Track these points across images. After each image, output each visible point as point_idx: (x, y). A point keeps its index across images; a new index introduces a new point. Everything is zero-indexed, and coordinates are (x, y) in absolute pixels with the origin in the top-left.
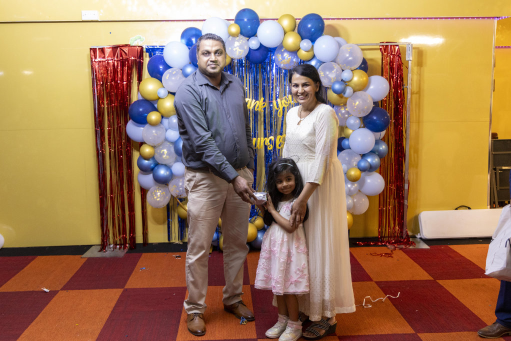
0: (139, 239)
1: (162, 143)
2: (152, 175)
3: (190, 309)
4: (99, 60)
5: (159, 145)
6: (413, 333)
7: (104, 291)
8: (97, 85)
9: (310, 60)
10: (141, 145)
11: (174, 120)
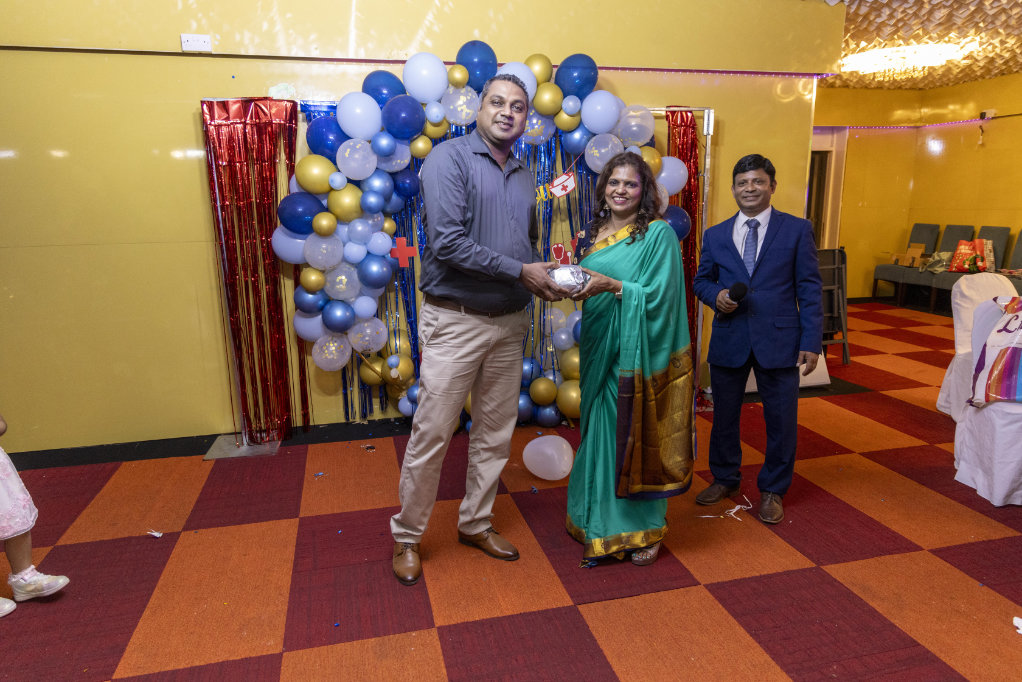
0: (298, 421)
1: (339, 264)
2: (320, 317)
3: (400, 535)
4: (220, 122)
5: (334, 269)
6: (814, 565)
7: (264, 526)
8: (218, 166)
9: (571, 131)
10: (297, 270)
11: (359, 227)
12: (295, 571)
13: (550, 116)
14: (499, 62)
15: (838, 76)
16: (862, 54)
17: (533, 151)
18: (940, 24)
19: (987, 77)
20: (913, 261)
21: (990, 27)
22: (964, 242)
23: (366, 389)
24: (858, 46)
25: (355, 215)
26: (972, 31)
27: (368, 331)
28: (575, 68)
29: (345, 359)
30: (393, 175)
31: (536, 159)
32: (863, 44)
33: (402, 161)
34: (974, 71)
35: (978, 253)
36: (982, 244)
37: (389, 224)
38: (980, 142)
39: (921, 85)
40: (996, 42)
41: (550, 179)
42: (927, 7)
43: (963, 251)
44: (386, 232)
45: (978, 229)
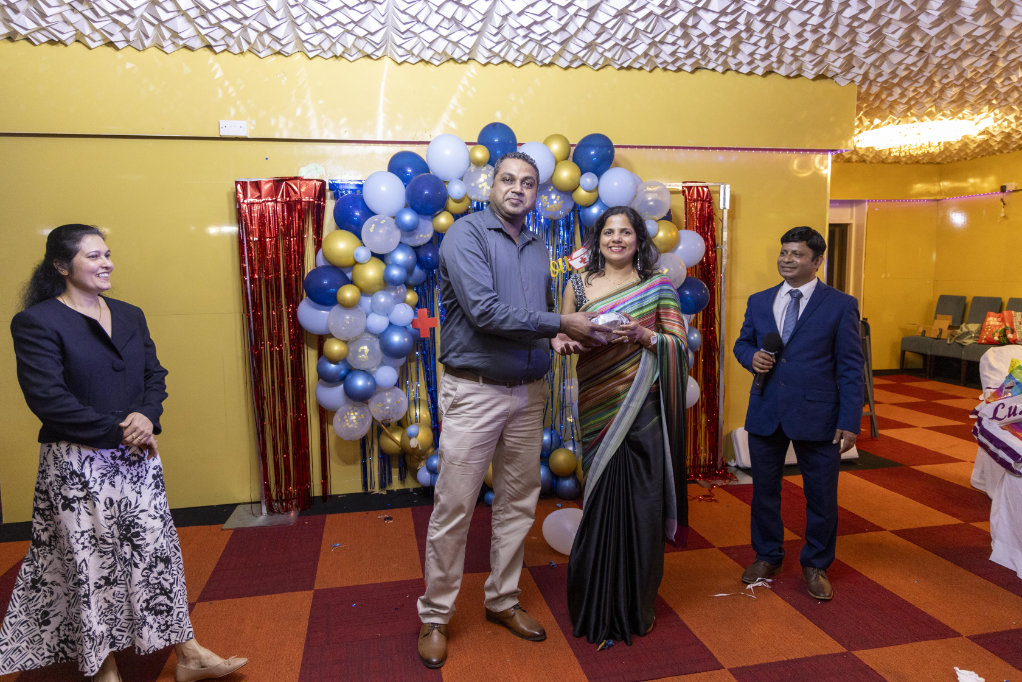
0: (317, 490)
1: (361, 335)
2: (342, 386)
3: (427, 615)
4: (252, 200)
5: (356, 339)
6: (845, 650)
7: (278, 597)
8: (248, 241)
9: (590, 206)
10: (321, 340)
11: (382, 299)
12: (308, 645)
13: (568, 192)
14: (518, 141)
15: (855, 151)
16: (875, 130)
17: (552, 226)
18: (953, 102)
19: (1005, 152)
20: (941, 333)
21: (1003, 104)
22: (992, 313)
23: (386, 458)
24: (872, 123)
25: (378, 287)
26: (986, 108)
27: (389, 400)
28: (592, 147)
29: (365, 429)
30: (416, 249)
31: (555, 233)
32: (877, 121)
33: (424, 236)
34: (991, 146)
35: (1008, 325)
36: (1011, 316)
37: (411, 296)
38: (1003, 215)
39: (939, 160)
40: (1011, 117)
41: (569, 253)
42: (938, 86)
43: (992, 323)
44: (408, 303)
45: (1006, 301)
